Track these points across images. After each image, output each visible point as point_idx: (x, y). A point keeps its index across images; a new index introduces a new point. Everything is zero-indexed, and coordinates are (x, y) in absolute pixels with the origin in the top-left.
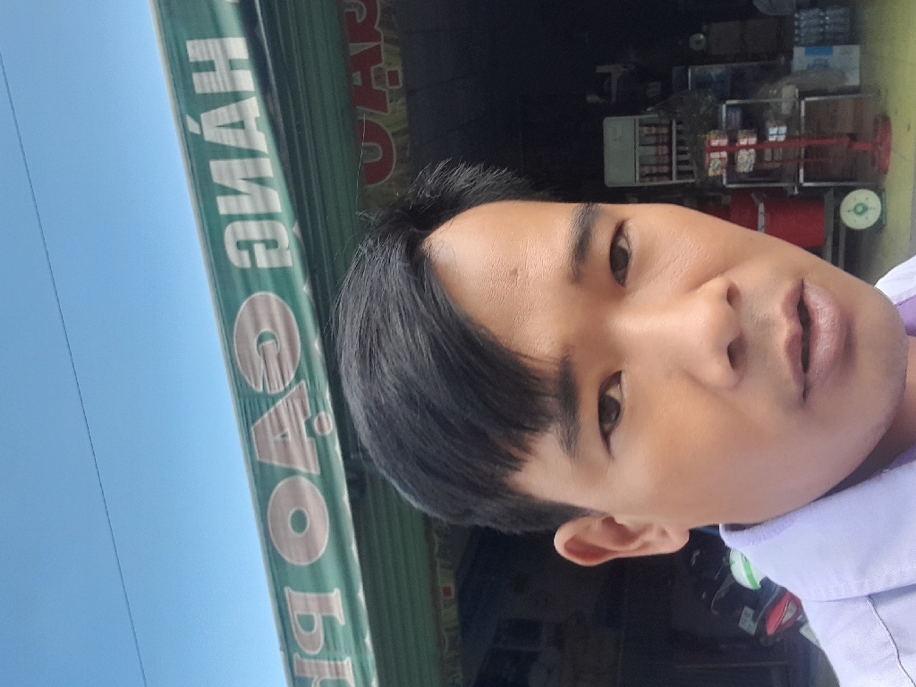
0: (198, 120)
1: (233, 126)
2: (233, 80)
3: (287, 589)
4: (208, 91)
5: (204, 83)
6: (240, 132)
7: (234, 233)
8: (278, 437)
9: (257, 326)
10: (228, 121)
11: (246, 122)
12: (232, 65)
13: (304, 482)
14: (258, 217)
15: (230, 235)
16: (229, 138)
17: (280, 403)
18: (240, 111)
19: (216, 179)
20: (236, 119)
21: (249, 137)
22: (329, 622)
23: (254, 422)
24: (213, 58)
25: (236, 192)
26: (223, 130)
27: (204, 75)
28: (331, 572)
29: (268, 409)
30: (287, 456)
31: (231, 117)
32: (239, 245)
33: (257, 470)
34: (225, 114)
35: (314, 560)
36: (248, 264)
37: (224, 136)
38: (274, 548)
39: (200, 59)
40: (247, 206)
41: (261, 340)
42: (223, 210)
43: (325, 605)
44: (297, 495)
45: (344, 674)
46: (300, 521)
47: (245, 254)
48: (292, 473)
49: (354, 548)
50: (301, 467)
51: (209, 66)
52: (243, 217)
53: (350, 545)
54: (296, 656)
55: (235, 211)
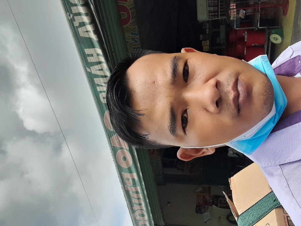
0: (90, 69)
1: (99, 70)
2: (98, 59)
3: (122, 172)
4: (92, 61)
5: (90, 59)
6: (102, 71)
7: (102, 95)
8: (118, 141)
11: (103, 69)
12: (98, 55)
13: (125, 151)
16: (99, 73)
18: (101, 66)
19: (96, 83)
20: (100, 68)
21: (104, 73)
22: (133, 180)
23: (111, 137)
24: (92, 53)
25: (102, 86)
26: (97, 71)
27: (90, 57)
28: (133, 169)
29: (114, 134)
30: (120, 145)
31: (99, 68)
32: (104, 98)
33: (113, 147)
34: (97, 67)
35: (129, 166)
38: (118, 164)
39: (89, 54)
42: (99, 90)
43: (132, 176)
44: (123, 153)
45: (138, 189)
46: (125, 159)
48: (122, 148)
49: (138, 164)
50: (124, 147)
51: (92, 55)
52: (104, 92)
53: (137, 163)
54: (126, 186)
55: (102, 90)
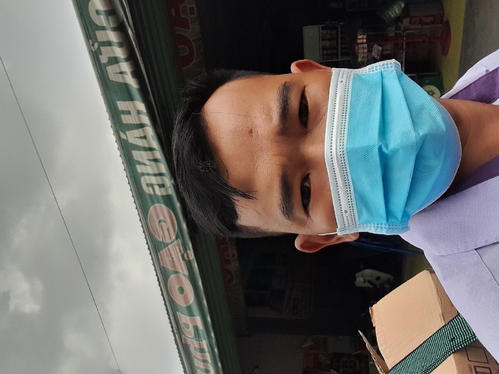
0: (125, 134)
1: (141, 138)
2: (140, 119)
3: (178, 313)
4: (128, 122)
5: (126, 119)
6: (144, 140)
7: (145, 180)
8: (170, 259)
9: (158, 216)
10: (138, 136)
11: (147, 136)
12: (139, 112)
13: (183, 277)
14: (155, 175)
15: (144, 181)
16: (140, 143)
17: (170, 246)
18: (144, 131)
19: (135, 158)
20: (142, 135)
21: (148, 142)
22: (196, 328)
23: (159, 251)
24: (130, 109)
25: (145, 165)
26: (137, 139)
27: (126, 116)
28: (195, 309)
29: (165, 248)
30: (174, 267)
31: (139, 134)
32: (147, 185)
33: (162, 270)
34: (137, 133)
35: (188, 305)
36: (152, 193)
37: (138, 142)
38: (172, 299)
39: (124, 109)
40: (150, 171)
41: (160, 222)
42: (139, 171)
43: (194, 321)
44: (179, 281)
45: (203, 346)
46: (182, 290)
47: (151, 189)
48: (176, 272)
49: (205, 302)
50: (180, 271)
51: (129, 113)
52: (148, 174)
53: (203, 300)
54: (183, 336)
55: (145, 172)
